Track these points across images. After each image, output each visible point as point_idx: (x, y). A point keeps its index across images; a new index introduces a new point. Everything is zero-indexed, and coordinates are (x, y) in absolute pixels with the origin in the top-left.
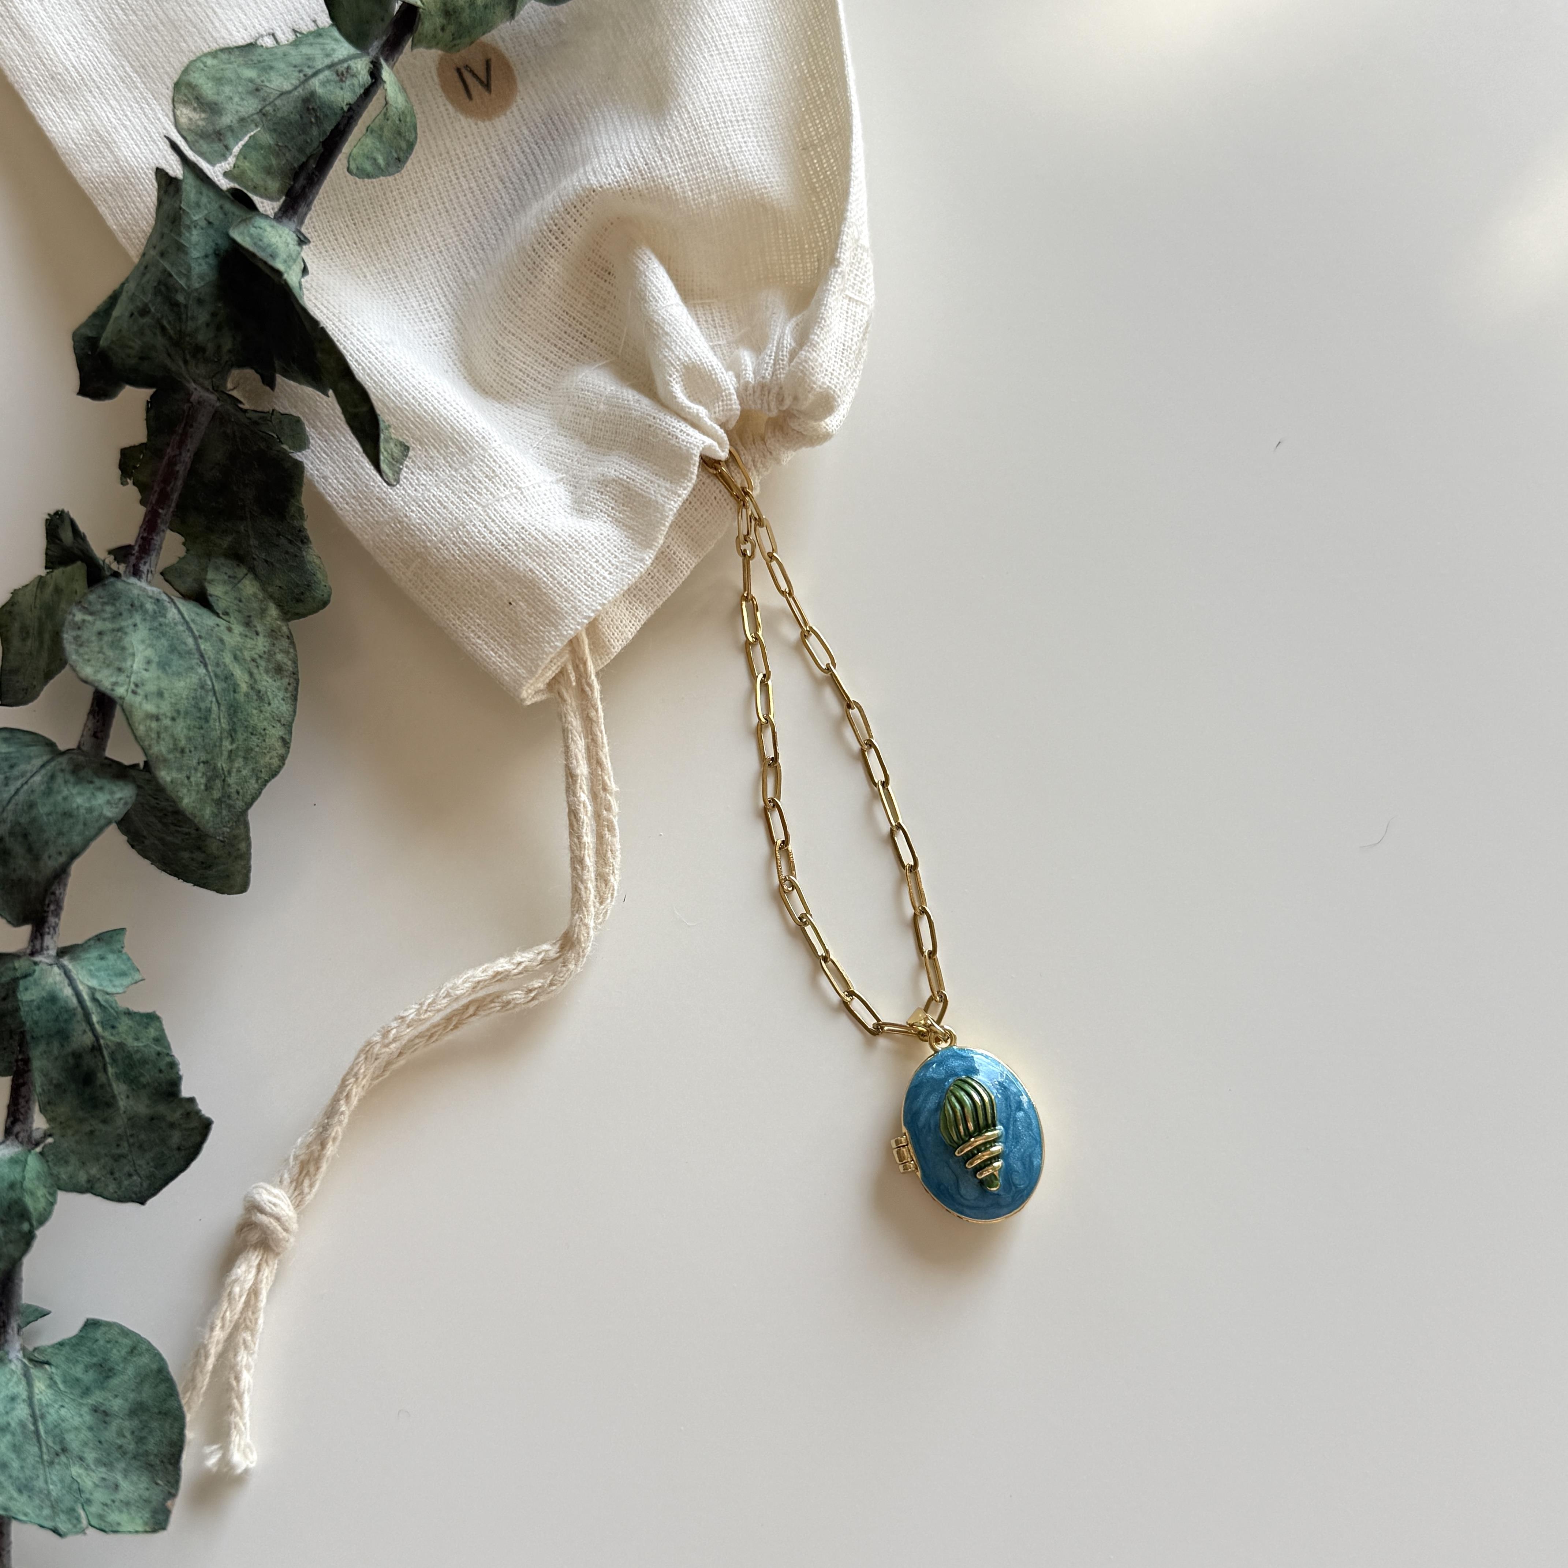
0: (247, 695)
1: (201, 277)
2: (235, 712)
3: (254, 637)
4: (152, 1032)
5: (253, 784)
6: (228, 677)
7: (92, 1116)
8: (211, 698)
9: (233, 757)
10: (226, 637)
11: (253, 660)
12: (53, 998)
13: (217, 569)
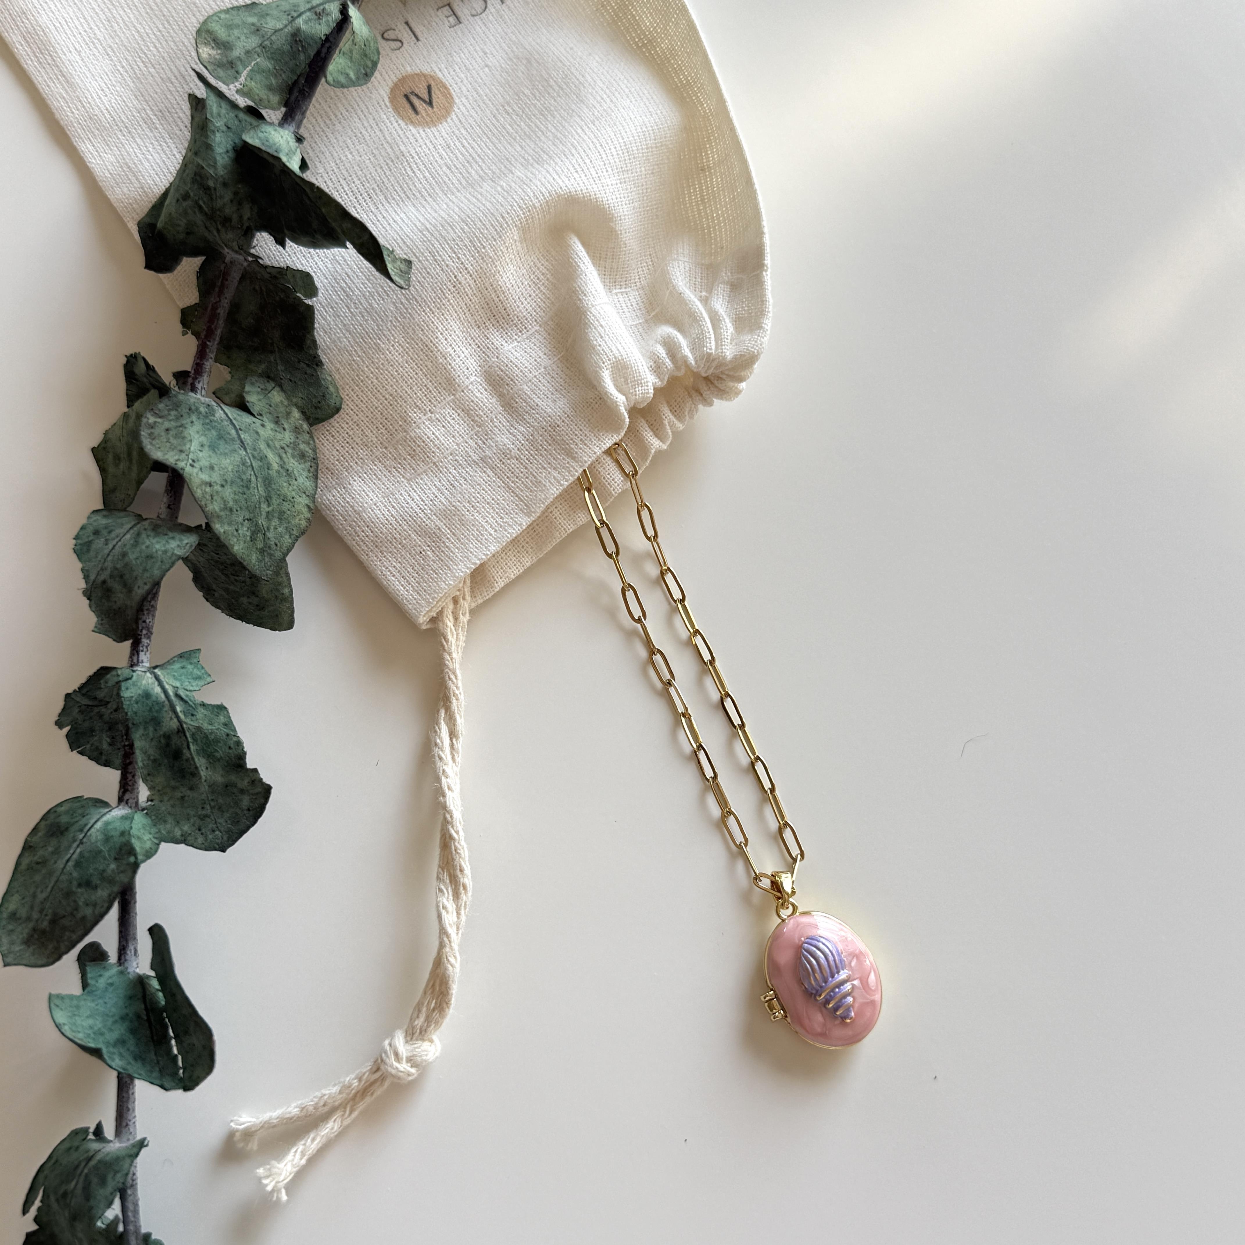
0: (278, 472)
1: (225, 167)
2: (270, 483)
3: (282, 431)
4: (222, 719)
5: (287, 540)
6: (263, 458)
7: (182, 785)
8: (250, 471)
9: (270, 517)
10: (261, 431)
11: (283, 448)
12: (147, 695)
13: (253, 384)
